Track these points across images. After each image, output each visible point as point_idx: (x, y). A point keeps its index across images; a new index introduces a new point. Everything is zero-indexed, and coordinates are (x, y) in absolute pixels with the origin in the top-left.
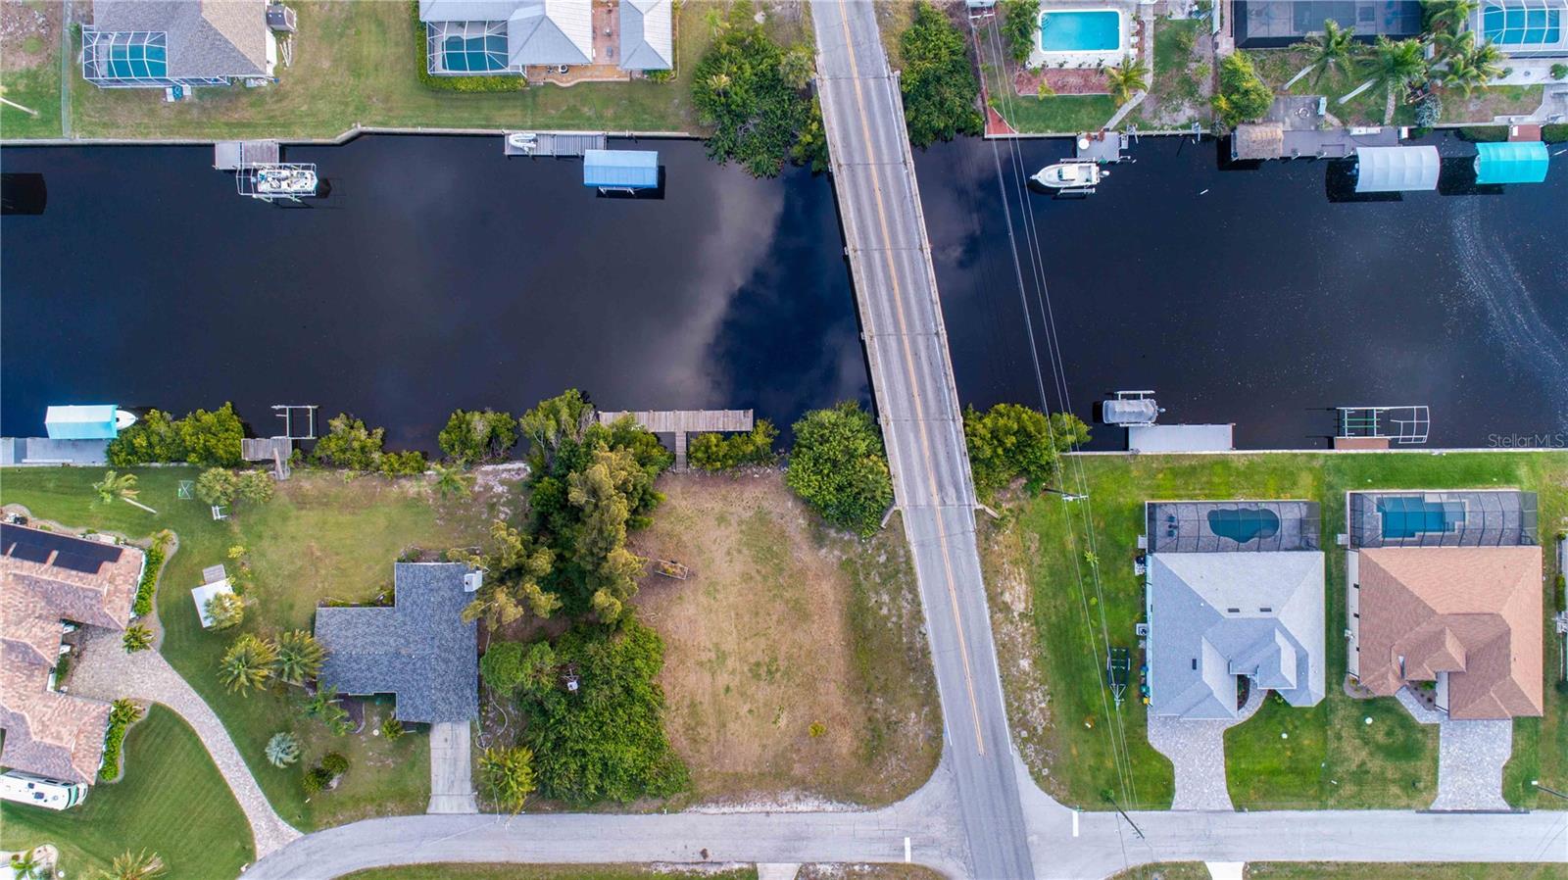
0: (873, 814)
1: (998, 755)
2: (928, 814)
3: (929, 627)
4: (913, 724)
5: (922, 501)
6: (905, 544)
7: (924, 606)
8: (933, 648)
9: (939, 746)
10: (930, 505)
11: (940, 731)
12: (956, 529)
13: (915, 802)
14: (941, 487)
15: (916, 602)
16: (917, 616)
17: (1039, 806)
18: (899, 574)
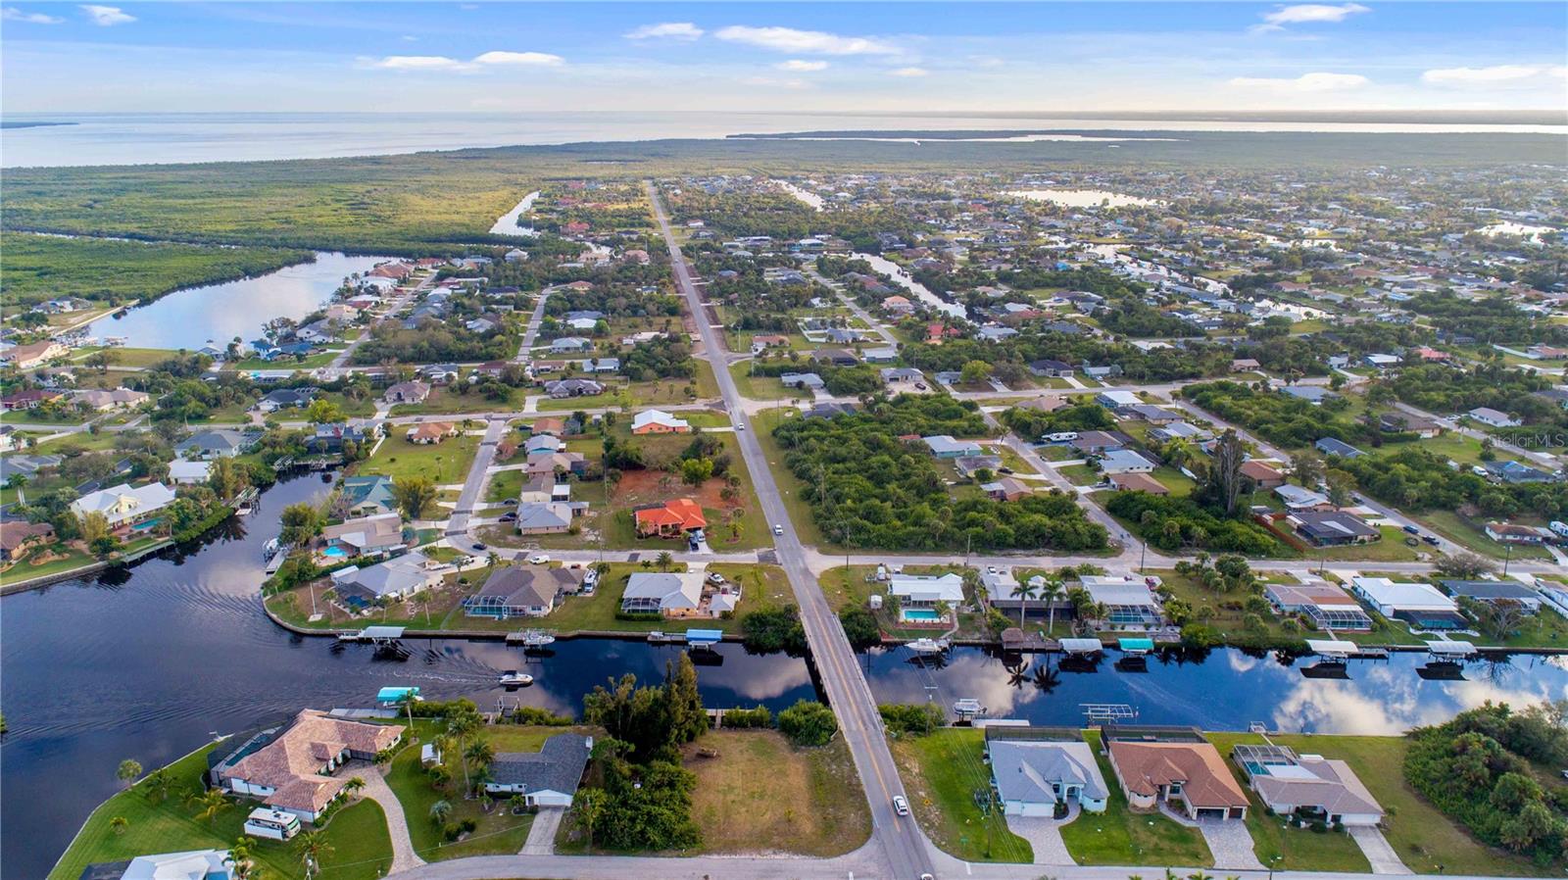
0: (826, 861)
1: (910, 833)
2: (866, 861)
3: (860, 774)
4: (853, 818)
5: (854, 728)
6: (846, 745)
7: (857, 766)
8: (863, 781)
9: (871, 827)
10: (858, 729)
11: (871, 821)
12: (875, 738)
13: (854, 856)
14: (864, 724)
15: (852, 764)
16: (854, 771)
17: (941, 859)
18: (843, 756)
